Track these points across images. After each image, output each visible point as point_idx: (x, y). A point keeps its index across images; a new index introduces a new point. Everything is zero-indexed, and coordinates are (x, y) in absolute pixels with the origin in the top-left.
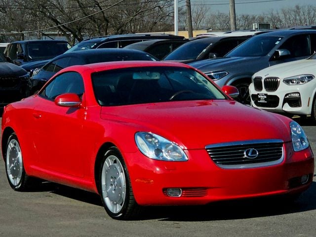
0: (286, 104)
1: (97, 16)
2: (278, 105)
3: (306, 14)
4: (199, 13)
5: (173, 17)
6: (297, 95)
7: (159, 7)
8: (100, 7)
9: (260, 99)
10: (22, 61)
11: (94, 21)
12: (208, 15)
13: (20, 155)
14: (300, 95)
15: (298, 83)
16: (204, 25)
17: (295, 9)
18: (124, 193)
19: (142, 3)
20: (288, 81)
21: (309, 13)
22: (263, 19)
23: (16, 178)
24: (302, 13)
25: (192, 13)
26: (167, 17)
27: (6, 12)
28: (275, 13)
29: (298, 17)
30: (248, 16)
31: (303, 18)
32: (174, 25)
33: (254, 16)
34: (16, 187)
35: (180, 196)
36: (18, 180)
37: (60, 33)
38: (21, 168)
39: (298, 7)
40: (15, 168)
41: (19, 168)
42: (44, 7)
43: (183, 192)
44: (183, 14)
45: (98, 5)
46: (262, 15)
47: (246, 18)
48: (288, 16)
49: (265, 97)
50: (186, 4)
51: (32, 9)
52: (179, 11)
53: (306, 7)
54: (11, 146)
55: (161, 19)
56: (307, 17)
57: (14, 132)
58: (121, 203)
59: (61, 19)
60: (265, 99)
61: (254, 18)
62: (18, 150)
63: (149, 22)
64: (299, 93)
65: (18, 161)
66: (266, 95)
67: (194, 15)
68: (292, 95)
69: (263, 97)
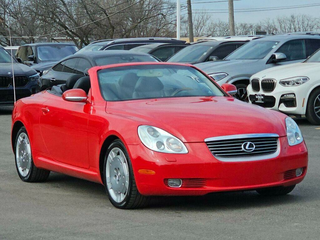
0: (282, 104)
1: (104, 23)
2: (274, 106)
3: (300, 23)
4: (200, 21)
5: (176, 25)
6: (292, 96)
7: (162, 14)
8: (106, 14)
9: (257, 99)
10: (32, 62)
11: (101, 27)
12: (208, 23)
13: (28, 147)
14: (295, 96)
15: (293, 84)
16: (204, 32)
17: (291, 18)
18: (127, 182)
19: (146, 11)
20: (283, 83)
21: (303, 23)
22: (260, 27)
23: (26, 169)
24: (296, 22)
25: (193, 21)
26: (170, 25)
27: (18, 18)
28: (271, 22)
29: (292, 27)
30: (246, 24)
31: (297, 27)
32: (176, 32)
33: (252, 24)
34: (26, 178)
35: (180, 186)
36: (27, 171)
37: (68, 38)
38: (30, 158)
39: (293, 17)
40: (24, 160)
41: (28, 159)
42: (53, 14)
43: (183, 183)
44: (185, 22)
45: (105, 12)
46: (259, 24)
47: (244, 26)
48: (283, 25)
49: (262, 97)
50: (187, 12)
51: (42, 15)
52: (181, 19)
53: (301, 17)
54: (20, 139)
55: (164, 26)
56: (302, 26)
57: (23, 125)
58: (124, 192)
59: (70, 25)
60: (262, 100)
61: (251, 27)
62: (27, 143)
63: (153, 29)
64: (294, 94)
65: (27, 153)
66: (263, 95)
67: (195, 23)
68: (288, 96)
69: (260, 97)
